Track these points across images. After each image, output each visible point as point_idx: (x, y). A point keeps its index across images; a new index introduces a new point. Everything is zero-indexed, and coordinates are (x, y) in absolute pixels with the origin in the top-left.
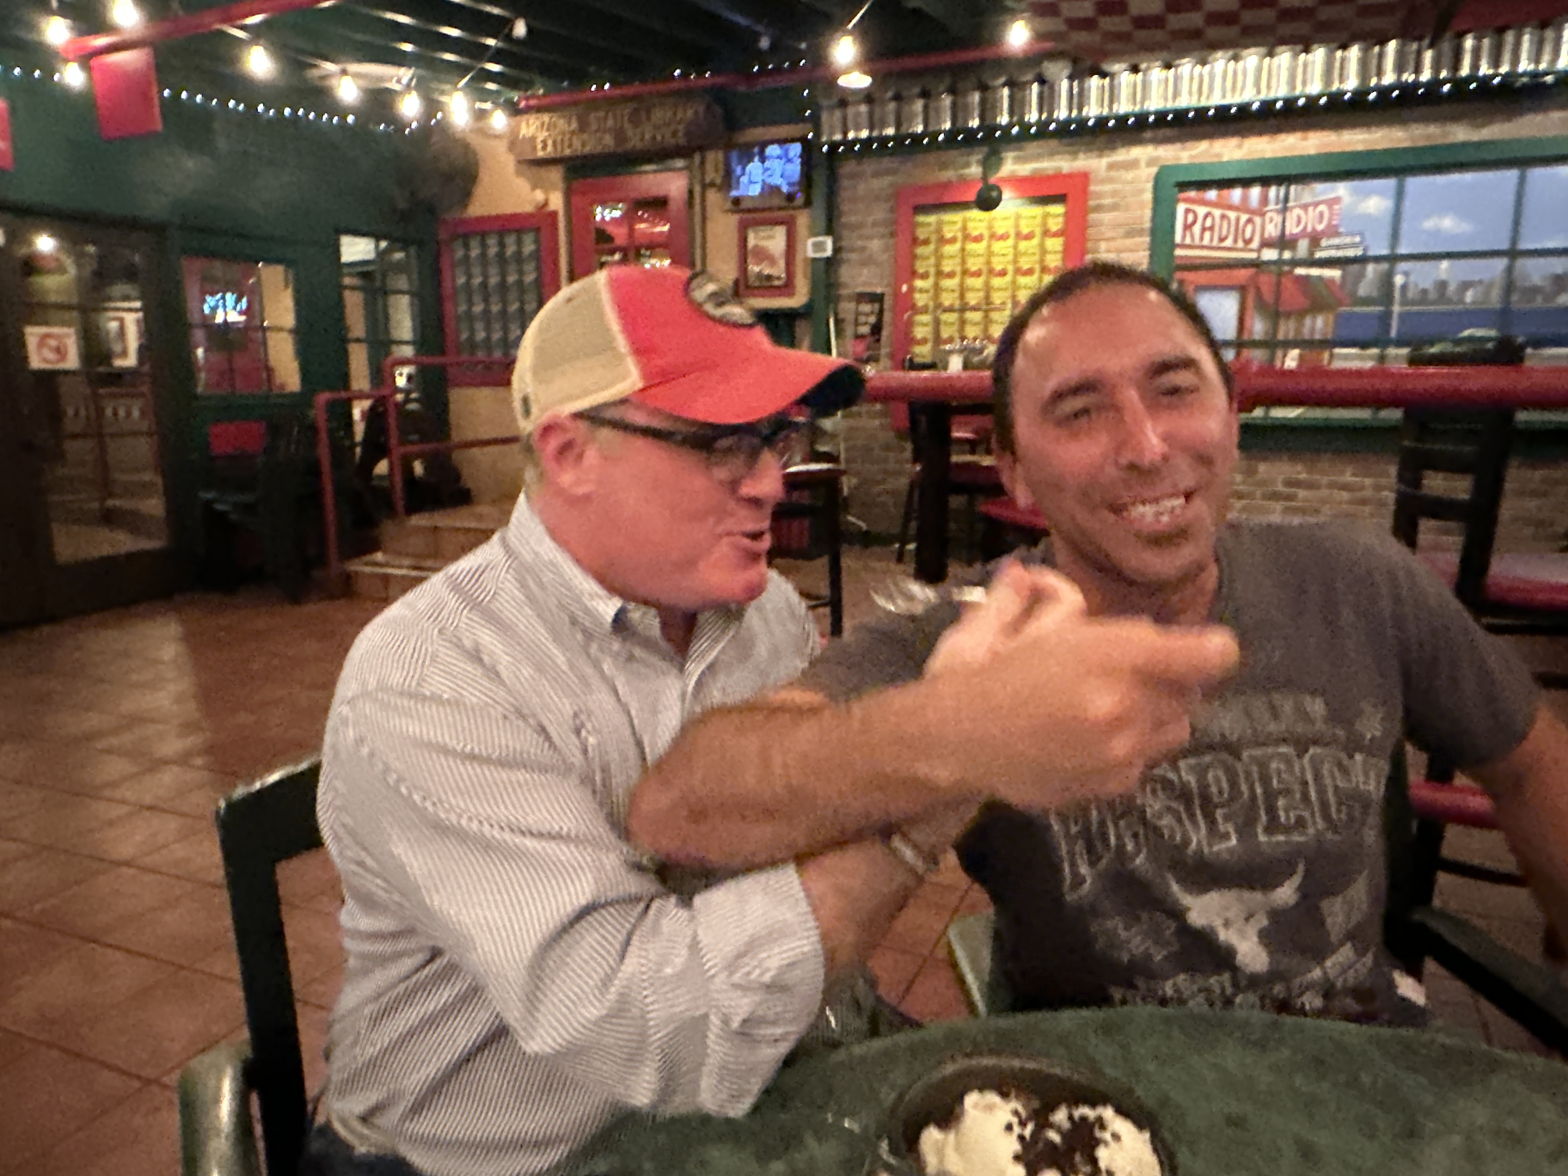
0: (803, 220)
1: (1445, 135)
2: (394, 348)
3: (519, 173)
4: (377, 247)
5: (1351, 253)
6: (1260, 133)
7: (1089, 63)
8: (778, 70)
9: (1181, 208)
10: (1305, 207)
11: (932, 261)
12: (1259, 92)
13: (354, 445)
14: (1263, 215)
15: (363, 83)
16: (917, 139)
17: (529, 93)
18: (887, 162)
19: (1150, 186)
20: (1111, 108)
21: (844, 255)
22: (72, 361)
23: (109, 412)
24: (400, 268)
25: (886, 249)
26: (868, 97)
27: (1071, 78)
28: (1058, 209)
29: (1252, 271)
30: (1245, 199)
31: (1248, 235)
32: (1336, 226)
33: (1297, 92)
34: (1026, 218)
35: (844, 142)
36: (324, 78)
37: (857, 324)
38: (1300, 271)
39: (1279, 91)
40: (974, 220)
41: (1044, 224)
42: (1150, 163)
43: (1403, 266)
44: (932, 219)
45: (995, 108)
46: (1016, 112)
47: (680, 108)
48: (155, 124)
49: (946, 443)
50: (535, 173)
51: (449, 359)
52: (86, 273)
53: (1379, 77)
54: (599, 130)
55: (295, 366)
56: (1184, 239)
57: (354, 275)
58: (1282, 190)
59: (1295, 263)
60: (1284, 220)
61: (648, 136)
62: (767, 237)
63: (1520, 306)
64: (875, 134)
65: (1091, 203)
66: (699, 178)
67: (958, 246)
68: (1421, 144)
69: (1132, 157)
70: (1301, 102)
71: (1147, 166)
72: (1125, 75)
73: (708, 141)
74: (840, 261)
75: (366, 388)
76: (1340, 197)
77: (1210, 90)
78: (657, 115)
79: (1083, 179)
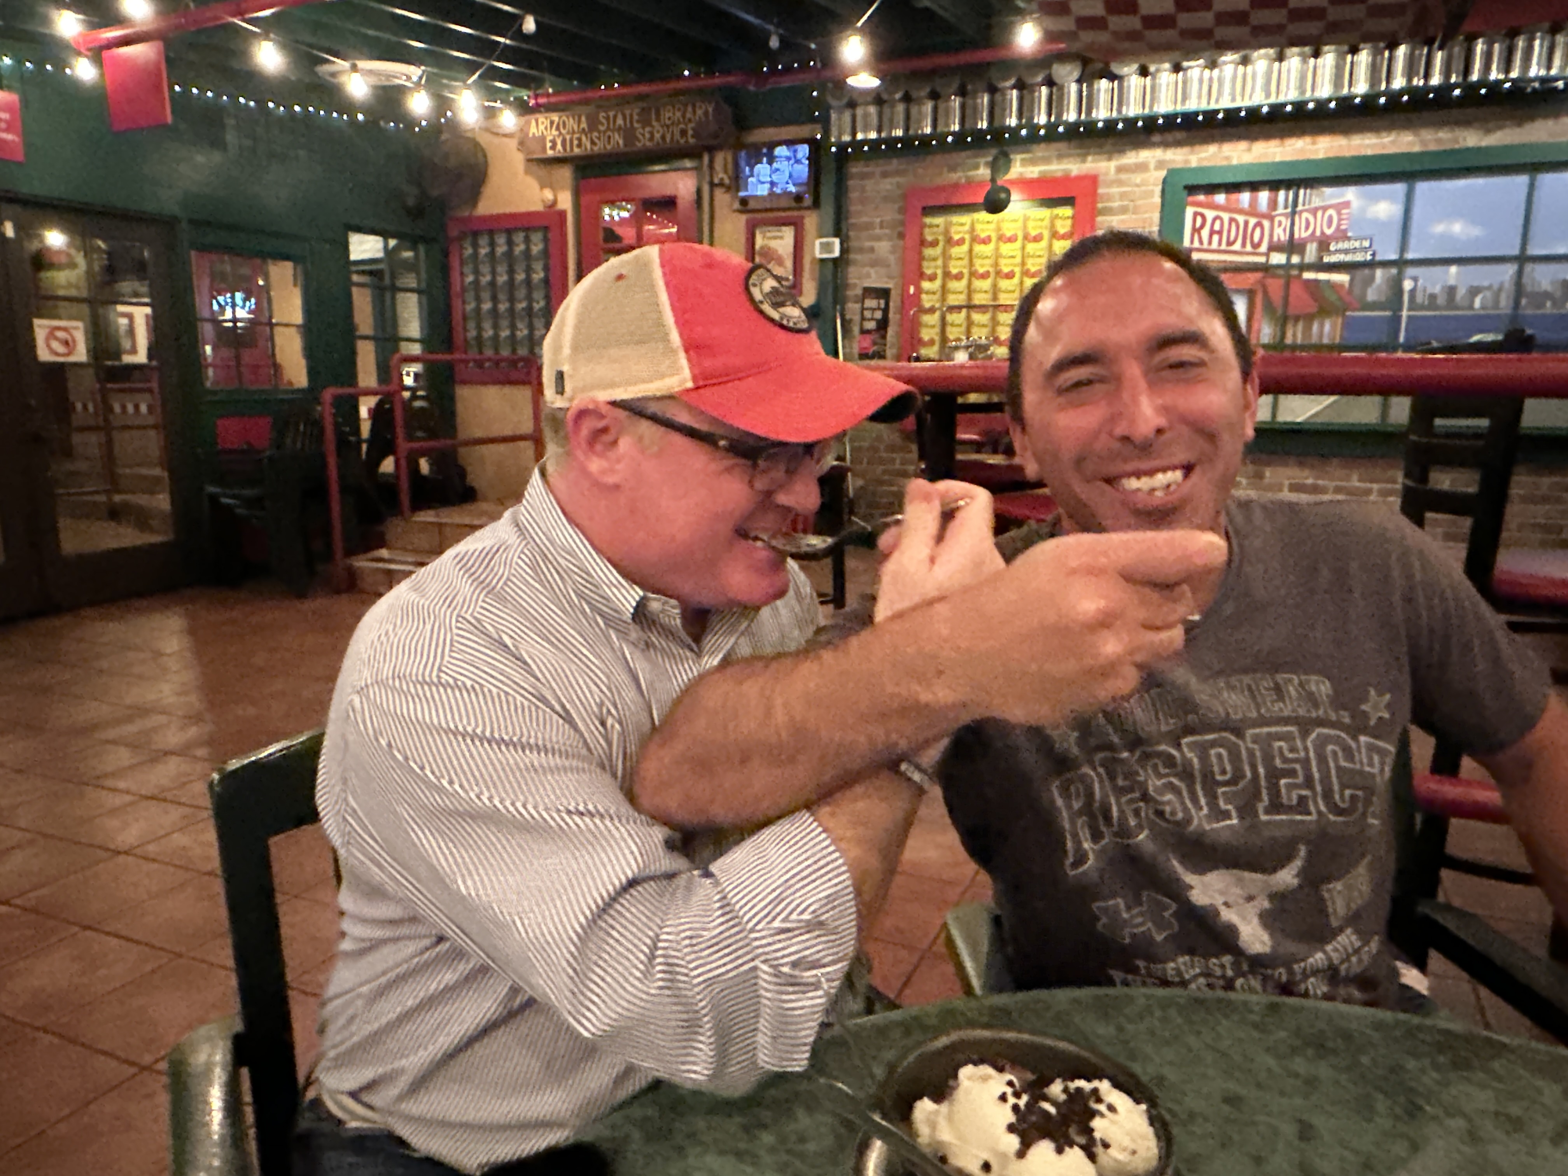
0: (811, 221)
1: (1454, 139)
2: (403, 345)
3: (528, 172)
4: (385, 245)
5: (1359, 257)
6: (1270, 137)
7: (1099, 65)
8: (788, 70)
9: (1190, 211)
10: (1314, 212)
11: (940, 262)
12: (1268, 95)
13: (360, 442)
14: (1271, 219)
15: (373, 80)
16: (925, 141)
17: (540, 91)
18: (895, 164)
19: (1158, 190)
20: (1119, 111)
21: (852, 256)
22: (81, 354)
23: (117, 408)
24: (411, 267)
25: (893, 252)
26: (878, 99)
27: (1079, 81)
28: (1067, 211)
29: (1258, 275)
30: (1253, 203)
31: (1256, 238)
32: (1346, 231)
33: (1308, 95)
34: (1035, 220)
35: (855, 143)
36: (334, 75)
37: (863, 319)
38: (1308, 275)
39: (1289, 95)
40: (982, 222)
41: (1052, 225)
42: (1160, 164)
43: (1411, 271)
44: (939, 220)
45: (1004, 110)
46: (1025, 114)
47: (690, 109)
48: (165, 117)
49: (951, 444)
50: (542, 171)
51: (457, 356)
52: (96, 268)
53: (1388, 82)
54: (608, 128)
55: (303, 363)
56: (1192, 242)
57: (363, 272)
58: (1291, 194)
59: (1303, 267)
60: (1293, 224)
61: (657, 136)
62: (775, 238)
63: (1529, 312)
64: (883, 135)
65: (1100, 205)
66: (707, 178)
67: (966, 247)
68: (1431, 149)
69: (1141, 160)
70: (1311, 106)
71: (1155, 170)
72: (1134, 78)
73: (718, 142)
74: (848, 261)
75: (374, 384)
76: (1349, 202)
77: (1220, 93)
78: (667, 115)
79: (1092, 182)
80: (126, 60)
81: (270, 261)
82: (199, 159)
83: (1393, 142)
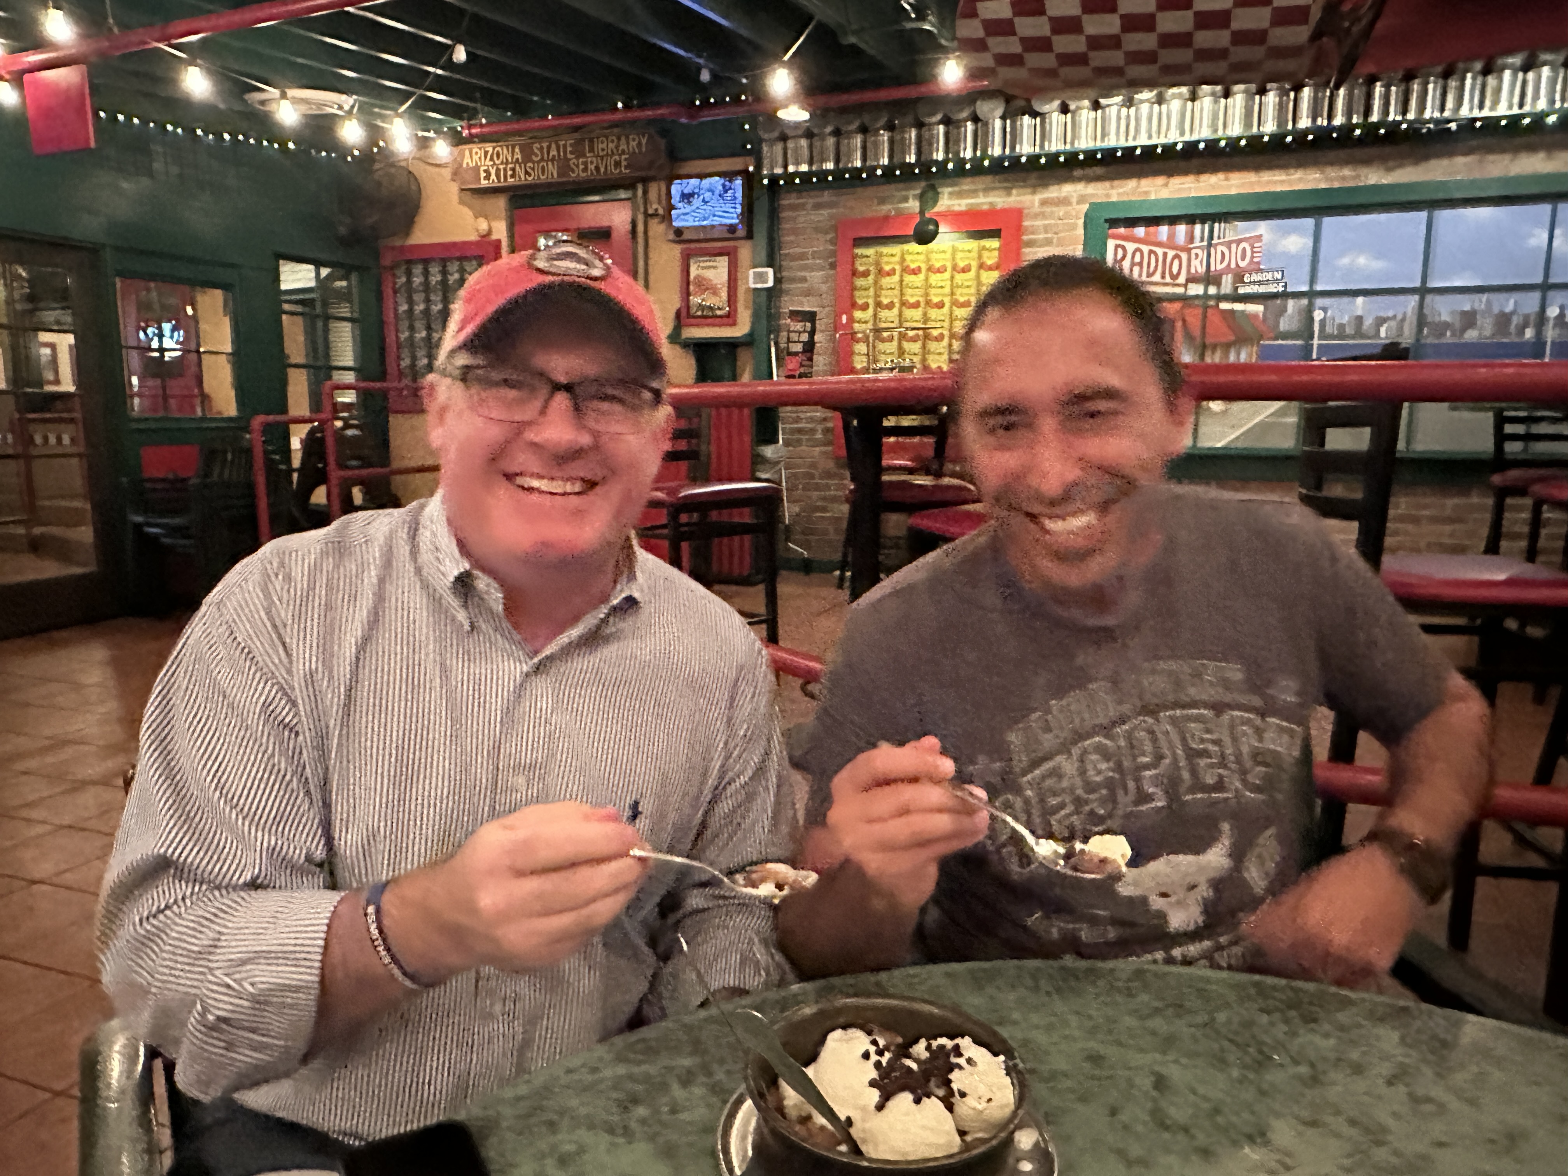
0: (745, 252)
1: (1358, 177)
2: (336, 373)
3: (462, 202)
4: (318, 274)
5: (1272, 289)
6: (1185, 172)
7: (1021, 103)
8: (721, 103)
9: (1111, 244)
10: (1229, 244)
11: (871, 292)
12: (1182, 134)
13: (291, 470)
14: (1188, 251)
15: (304, 109)
16: (855, 174)
17: (472, 122)
18: (827, 196)
19: (1081, 222)
20: (1042, 146)
21: (785, 286)
23: (38, 440)
24: (345, 296)
25: (826, 281)
26: (808, 132)
27: (1003, 118)
28: (994, 243)
29: (1177, 305)
30: (1172, 236)
31: (1175, 270)
32: (1259, 263)
33: (1220, 133)
34: (963, 251)
35: (786, 176)
36: (263, 103)
37: (790, 341)
38: (1224, 306)
39: (1203, 133)
40: (912, 253)
41: (980, 257)
42: (1081, 200)
43: (1320, 302)
44: (870, 251)
45: (931, 144)
46: (952, 149)
47: (623, 140)
48: (87, 140)
49: (878, 468)
50: (477, 202)
51: (390, 384)
52: (17, 297)
53: (1294, 122)
54: (542, 159)
55: (232, 393)
57: (297, 302)
58: (1207, 226)
59: (1219, 298)
60: (1209, 256)
61: (591, 167)
62: (709, 268)
63: (1430, 340)
64: (815, 168)
65: (1025, 238)
66: (642, 210)
67: (896, 278)
68: (1336, 185)
69: (1063, 195)
70: (1223, 143)
71: (1078, 203)
72: (1055, 115)
73: (651, 173)
74: (781, 291)
75: (306, 412)
76: (1261, 236)
77: (1137, 130)
78: (601, 146)
79: (1017, 214)
80: (47, 85)
81: (198, 288)
82: (125, 185)
83: (1300, 179)
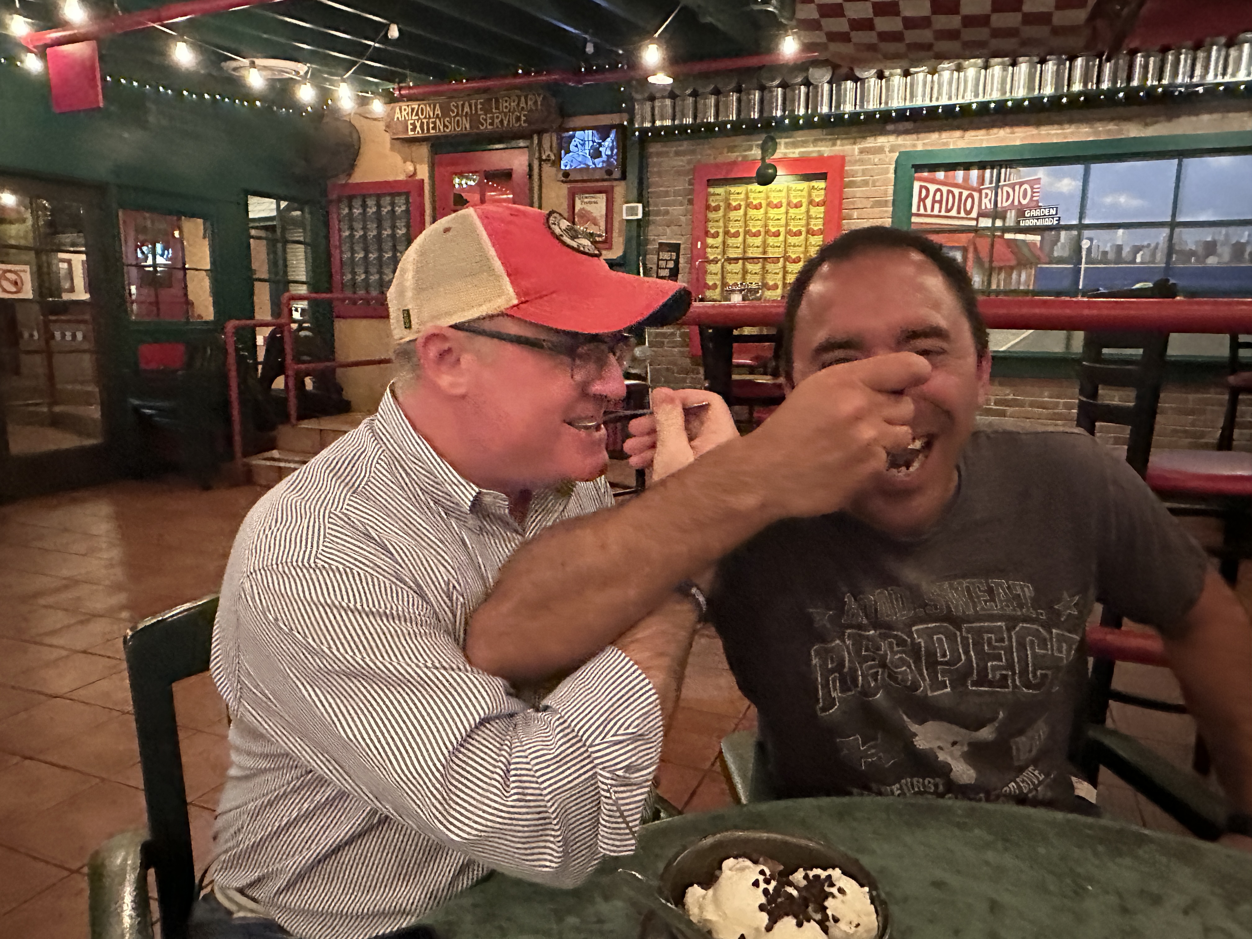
0: (620, 190)
1: (1120, 131)
2: (292, 286)
3: (393, 149)
4: (278, 206)
5: (1048, 222)
6: (978, 127)
7: (846, 71)
8: (601, 70)
9: (917, 185)
10: (1013, 186)
11: (721, 223)
12: (977, 95)
13: (256, 363)
14: (980, 191)
15: (268, 74)
16: (709, 127)
17: (403, 85)
18: (685, 145)
19: (892, 167)
20: (862, 106)
21: (651, 218)
22: (28, 293)
23: (58, 335)
24: (298, 223)
25: (684, 215)
26: (671, 93)
27: (830, 82)
28: (822, 184)
29: (970, 236)
30: (966, 179)
31: (968, 207)
32: (1037, 201)
33: (1007, 96)
34: (796, 191)
35: (654, 129)
36: (235, 69)
37: (658, 267)
38: (1008, 236)
39: (993, 95)
40: (754, 192)
41: (810, 195)
42: (892, 149)
43: (1086, 233)
44: (720, 190)
45: (771, 104)
46: (788, 108)
47: (523, 99)
48: (98, 102)
49: (730, 367)
50: (406, 149)
51: (335, 295)
52: (41, 223)
53: (1069, 85)
54: (457, 115)
55: (210, 300)
56: (919, 209)
57: (260, 228)
58: (995, 171)
59: (1005, 230)
60: (996, 195)
61: (497, 121)
62: (590, 203)
64: (676, 122)
65: (847, 180)
66: (537, 155)
67: (742, 212)
68: (1102, 138)
69: (879, 144)
70: (1010, 104)
71: (890, 152)
72: (872, 80)
73: (546, 126)
74: (648, 223)
75: (268, 318)
76: (1039, 179)
77: (940, 93)
78: (505, 104)
79: (841, 161)
80: (65, 56)
81: (184, 217)
82: (126, 135)
83: (1072, 133)
